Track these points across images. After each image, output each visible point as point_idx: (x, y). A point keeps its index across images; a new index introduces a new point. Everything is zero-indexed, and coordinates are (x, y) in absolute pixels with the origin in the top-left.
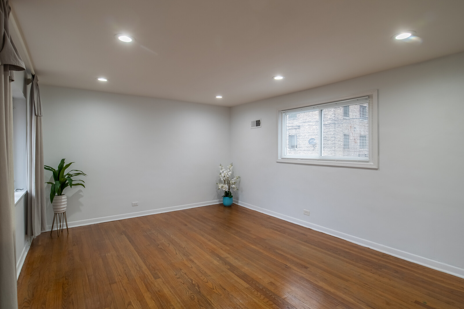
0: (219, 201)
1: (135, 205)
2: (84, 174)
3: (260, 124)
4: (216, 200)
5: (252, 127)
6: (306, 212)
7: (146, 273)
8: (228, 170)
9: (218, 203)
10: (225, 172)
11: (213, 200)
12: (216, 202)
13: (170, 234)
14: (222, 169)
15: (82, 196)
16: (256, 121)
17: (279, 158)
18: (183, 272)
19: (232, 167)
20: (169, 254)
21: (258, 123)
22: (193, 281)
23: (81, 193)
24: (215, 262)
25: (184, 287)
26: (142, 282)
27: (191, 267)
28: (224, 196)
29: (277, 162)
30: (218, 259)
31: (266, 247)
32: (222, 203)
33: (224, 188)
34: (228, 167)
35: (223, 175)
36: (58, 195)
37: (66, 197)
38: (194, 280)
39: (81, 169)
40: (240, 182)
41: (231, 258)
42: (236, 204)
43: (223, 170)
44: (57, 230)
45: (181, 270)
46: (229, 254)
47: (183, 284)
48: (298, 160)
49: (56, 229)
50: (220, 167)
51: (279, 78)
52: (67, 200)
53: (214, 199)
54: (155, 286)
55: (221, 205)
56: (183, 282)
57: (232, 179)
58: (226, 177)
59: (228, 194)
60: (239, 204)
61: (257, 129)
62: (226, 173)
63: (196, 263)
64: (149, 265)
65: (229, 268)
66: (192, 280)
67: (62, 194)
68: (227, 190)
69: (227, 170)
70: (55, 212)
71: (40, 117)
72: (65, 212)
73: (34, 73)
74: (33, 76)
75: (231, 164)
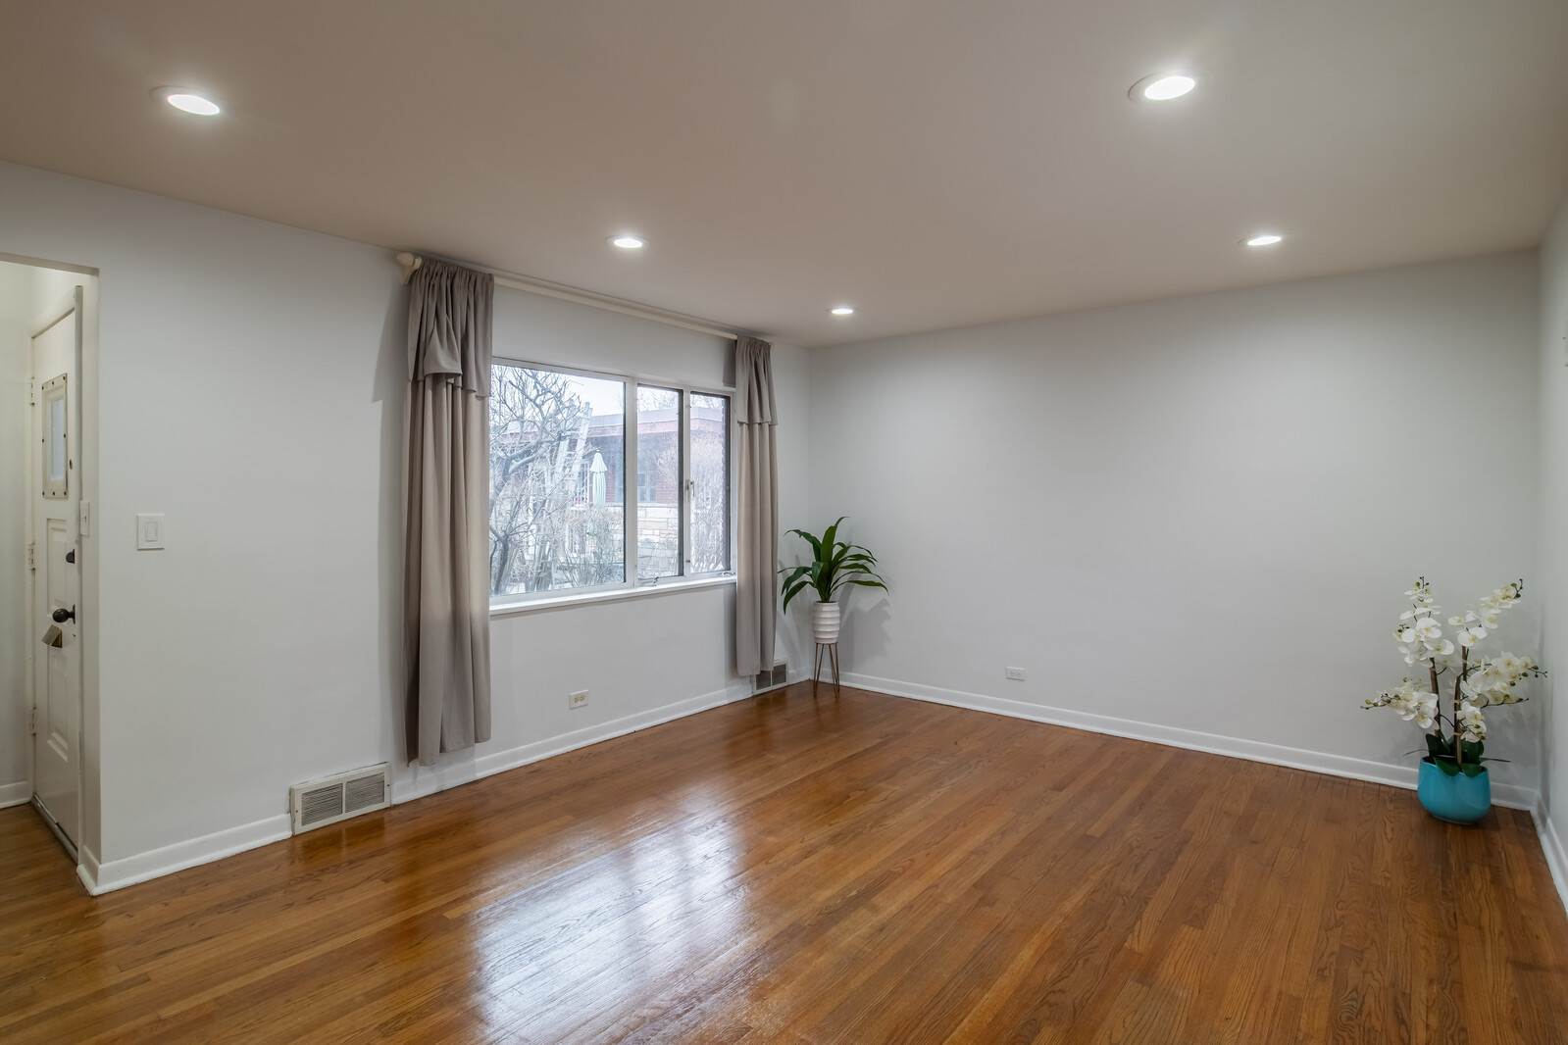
0: (1417, 779)
1: (1015, 677)
8: (1470, 618)
14: (1419, 603)
15: (888, 617)
23: (886, 608)
28: (1428, 760)
34: (1484, 598)
36: (822, 602)
37: (838, 609)
42: (1540, 829)
53: (1394, 758)
60: (1544, 839)
67: (830, 600)
70: (816, 638)
71: (760, 424)
72: (836, 644)
73: (735, 337)
74: (736, 341)
75: (1514, 585)
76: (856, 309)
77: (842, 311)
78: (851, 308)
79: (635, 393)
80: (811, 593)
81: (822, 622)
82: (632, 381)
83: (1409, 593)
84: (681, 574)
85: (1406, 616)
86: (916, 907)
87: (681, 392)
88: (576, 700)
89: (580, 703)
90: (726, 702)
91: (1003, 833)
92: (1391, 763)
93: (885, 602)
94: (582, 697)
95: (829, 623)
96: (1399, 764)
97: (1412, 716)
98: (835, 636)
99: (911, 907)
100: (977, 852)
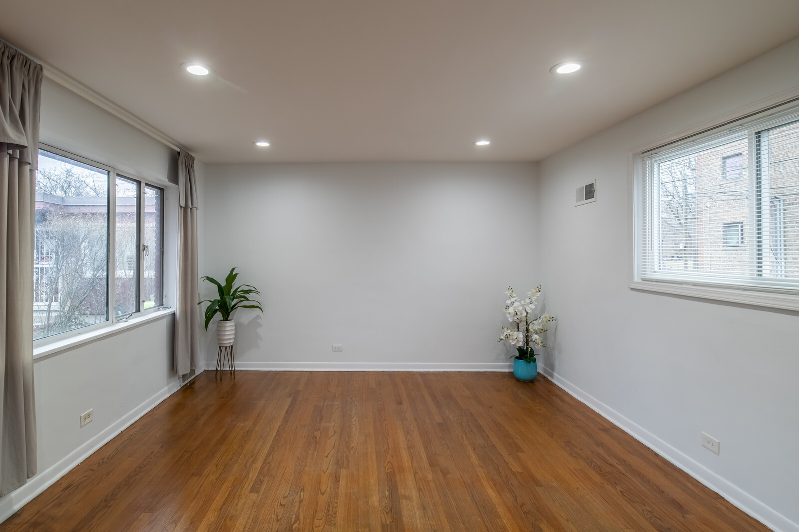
0: (510, 367)
1: (337, 350)
2: (257, 292)
3: (593, 192)
4: (502, 362)
5: (577, 201)
6: (709, 441)
7: (251, 475)
8: (528, 301)
9: (507, 370)
10: (516, 304)
11: (494, 361)
12: (503, 367)
13: (355, 414)
14: (511, 296)
15: (261, 325)
16: (586, 186)
17: (637, 279)
18: (302, 496)
19: (540, 293)
20: (316, 453)
21: (589, 192)
22: (298, 522)
23: (259, 321)
24: (375, 500)
25: (272, 528)
26: (230, 489)
27: (323, 492)
28: (517, 358)
29: (632, 289)
30: (387, 493)
31: (522, 505)
32: (511, 370)
33: (514, 340)
34: (530, 293)
35: (511, 310)
36: (224, 321)
37: (234, 324)
38: (302, 522)
39: (254, 283)
40: (556, 330)
41: (415, 501)
42: (549, 378)
43: (513, 300)
44: (217, 371)
45: (303, 490)
46: (420, 490)
47: (278, 520)
48: (684, 286)
49: (228, 369)
50: (508, 293)
51: (569, 68)
52: (234, 328)
53: (497, 360)
54: (237, 505)
55: (511, 375)
56: (279, 518)
57: (535, 322)
58: (519, 317)
59: (525, 354)
60: (554, 381)
61: (589, 207)
62: (518, 306)
63: (338, 488)
64: (269, 463)
65: (389, 523)
66: (297, 519)
67: (229, 319)
68: (521, 344)
69: (525, 300)
70: (219, 343)
71: (191, 208)
72: (232, 346)
73: (179, 150)
74: (179, 153)
75: (538, 287)
76: (272, 143)
77: (263, 144)
78: (269, 142)
79: (114, 181)
80: (219, 316)
81: (227, 333)
82: (113, 172)
83: (506, 293)
84: (138, 310)
85: (508, 302)
86: (422, 488)
87: (139, 183)
88: (85, 419)
89: (87, 421)
90: (168, 395)
91: (408, 433)
92: (496, 362)
93: (258, 317)
94: (89, 415)
95: (229, 333)
96: (498, 362)
97: (515, 342)
98: (232, 341)
99: (420, 489)
100: (410, 448)
